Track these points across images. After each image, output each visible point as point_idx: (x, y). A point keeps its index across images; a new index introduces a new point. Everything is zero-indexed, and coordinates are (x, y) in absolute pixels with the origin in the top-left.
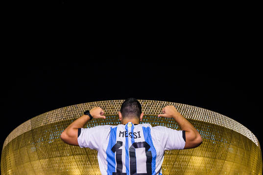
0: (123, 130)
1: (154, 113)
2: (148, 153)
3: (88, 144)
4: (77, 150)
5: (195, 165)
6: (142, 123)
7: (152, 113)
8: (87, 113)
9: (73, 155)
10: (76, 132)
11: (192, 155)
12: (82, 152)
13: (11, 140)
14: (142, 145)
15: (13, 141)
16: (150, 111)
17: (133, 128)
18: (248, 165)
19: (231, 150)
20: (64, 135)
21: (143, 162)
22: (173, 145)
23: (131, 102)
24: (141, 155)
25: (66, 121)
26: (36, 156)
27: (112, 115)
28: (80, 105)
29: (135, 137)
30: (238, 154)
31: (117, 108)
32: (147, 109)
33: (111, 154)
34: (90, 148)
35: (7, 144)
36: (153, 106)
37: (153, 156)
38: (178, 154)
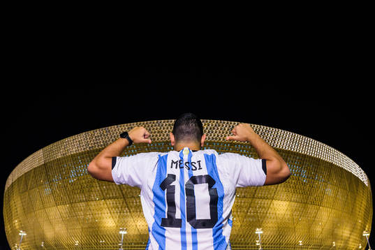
0: (177, 159)
1: (220, 139)
2: (212, 191)
3: (126, 179)
4: (109, 191)
5: (278, 212)
6: (203, 149)
7: (216, 139)
8: (124, 135)
9: (104, 199)
10: (109, 163)
11: (273, 199)
12: (117, 195)
13: (16, 178)
14: (204, 179)
15: (19, 179)
16: (214, 135)
17: (190, 156)
18: (352, 213)
19: (330, 191)
20: (92, 167)
21: (206, 203)
22: (248, 179)
23: (188, 119)
24: (202, 193)
25: (94, 151)
26: (52, 200)
27: (160, 142)
28: (113, 128)
29: (194, 168)
30: (339, 196)
31: (166, 132)
32: (209, 132)
33: (159, 192)
34: (130, 184)
35: (11, 183)
36: (218, 129)
37: (220, 195)
38: (254, 197)
